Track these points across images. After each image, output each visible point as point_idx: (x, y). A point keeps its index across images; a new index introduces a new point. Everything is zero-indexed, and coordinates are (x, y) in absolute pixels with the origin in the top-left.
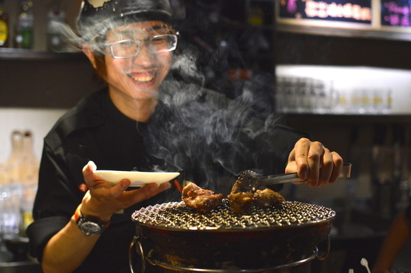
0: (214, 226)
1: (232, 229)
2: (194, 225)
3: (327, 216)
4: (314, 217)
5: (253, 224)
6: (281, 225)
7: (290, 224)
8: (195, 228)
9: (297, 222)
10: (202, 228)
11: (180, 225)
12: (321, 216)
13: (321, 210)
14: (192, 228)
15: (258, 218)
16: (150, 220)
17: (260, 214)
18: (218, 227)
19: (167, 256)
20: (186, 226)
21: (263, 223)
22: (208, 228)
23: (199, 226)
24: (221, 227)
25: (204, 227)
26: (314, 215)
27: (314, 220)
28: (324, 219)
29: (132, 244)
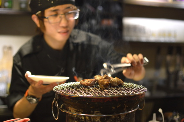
0: (91, 95)
1: (99, 96)
2: (81, 94)
3: (143, 91)
4: (137, 91)
5: (109, 95)
6: (121, 95)
7: (125, 94)
8: (82, 96)
9: (129, 94)
10: (85, 96)
11: (75, 94)
12: (141, 91)
13: (141, 88)
14: (80, 96)
15: (111, 92)
16: (62, 91)
17: (112, 90)
18: (93, 95)
19: (69, 108)
20: (78, 95)
21: (114, 94)
22: (88, 96)
23: (84, 95)
24: (94, 96)
25: (86, 95)
26: (137, 90)
27: (137, 92)
28: (142, 92)
29: (53, 102)
